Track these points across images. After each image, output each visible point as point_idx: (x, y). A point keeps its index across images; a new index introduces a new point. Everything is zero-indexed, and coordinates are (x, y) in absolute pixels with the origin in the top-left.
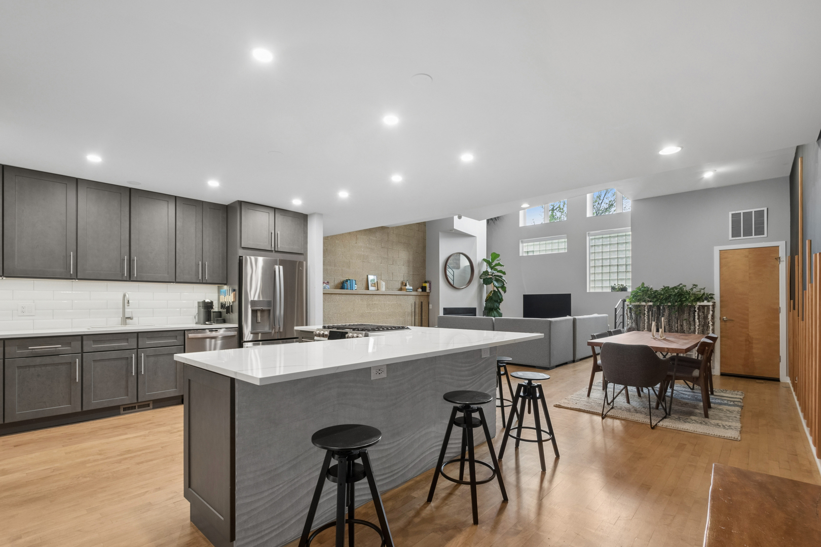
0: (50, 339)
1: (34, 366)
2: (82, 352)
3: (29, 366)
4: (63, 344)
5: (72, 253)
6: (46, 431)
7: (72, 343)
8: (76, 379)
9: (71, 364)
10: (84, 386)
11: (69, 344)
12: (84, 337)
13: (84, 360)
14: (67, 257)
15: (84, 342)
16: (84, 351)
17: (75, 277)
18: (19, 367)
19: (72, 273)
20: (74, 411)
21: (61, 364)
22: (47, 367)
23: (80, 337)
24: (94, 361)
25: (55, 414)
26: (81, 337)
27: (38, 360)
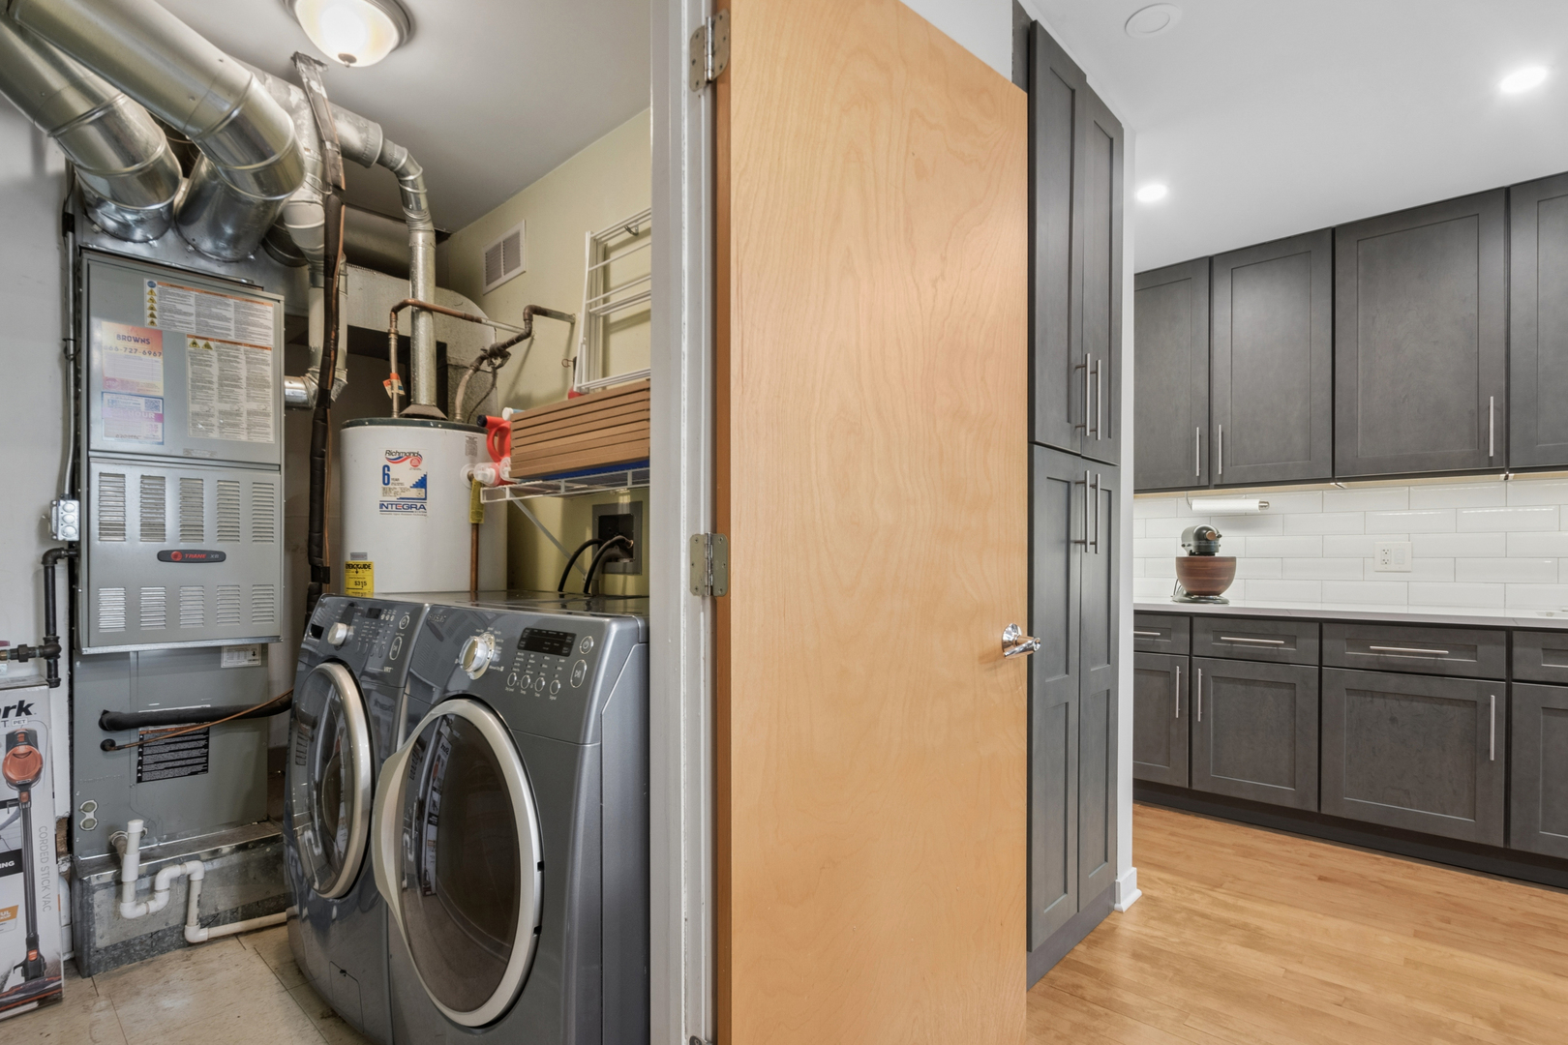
0: (1422, 630)
1: (1384, 695)
2: (1510, 679)
3: (1372, 693)
4: (1455, 649)
5: (1492, 398)
6: (1409, 867)
7: (1480, 648)
8: (1488, 751)
9: (1478, 708)
10: (1514, 777)
11: (1472, 650)
12: (1516, 634)
13: (1515, 702)
14: (1481, 411)
15: (1517, 651)
16: (1516, 677)
17: (1503, 464)
18: (1350, 691)
19: (1491, 454)
20: (1484, 841)
21: (1451, 701)
22: (1415, 704)
23: (1503, 634)
24: (1547, 710)
25: (1431, 831)
26: (1508, 635)
27: (1392, 682)
